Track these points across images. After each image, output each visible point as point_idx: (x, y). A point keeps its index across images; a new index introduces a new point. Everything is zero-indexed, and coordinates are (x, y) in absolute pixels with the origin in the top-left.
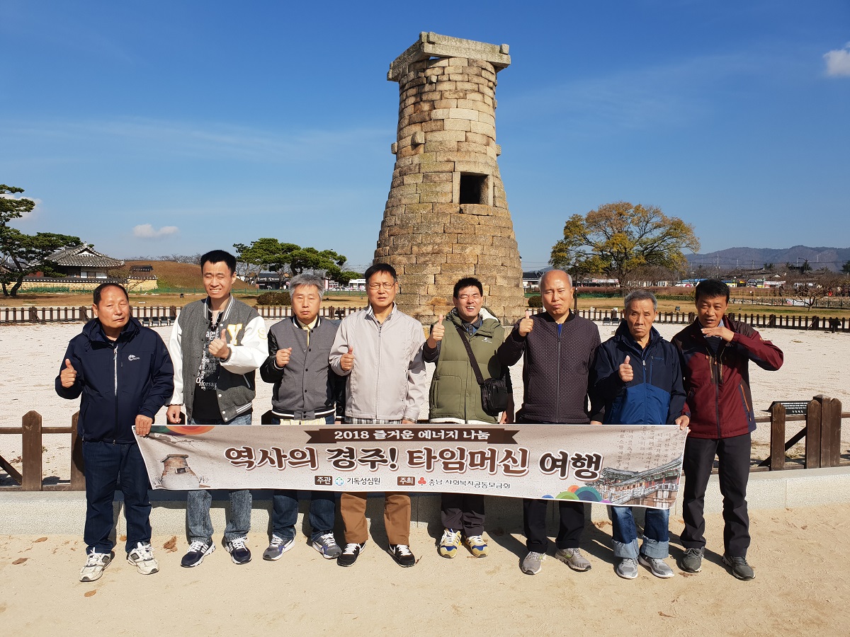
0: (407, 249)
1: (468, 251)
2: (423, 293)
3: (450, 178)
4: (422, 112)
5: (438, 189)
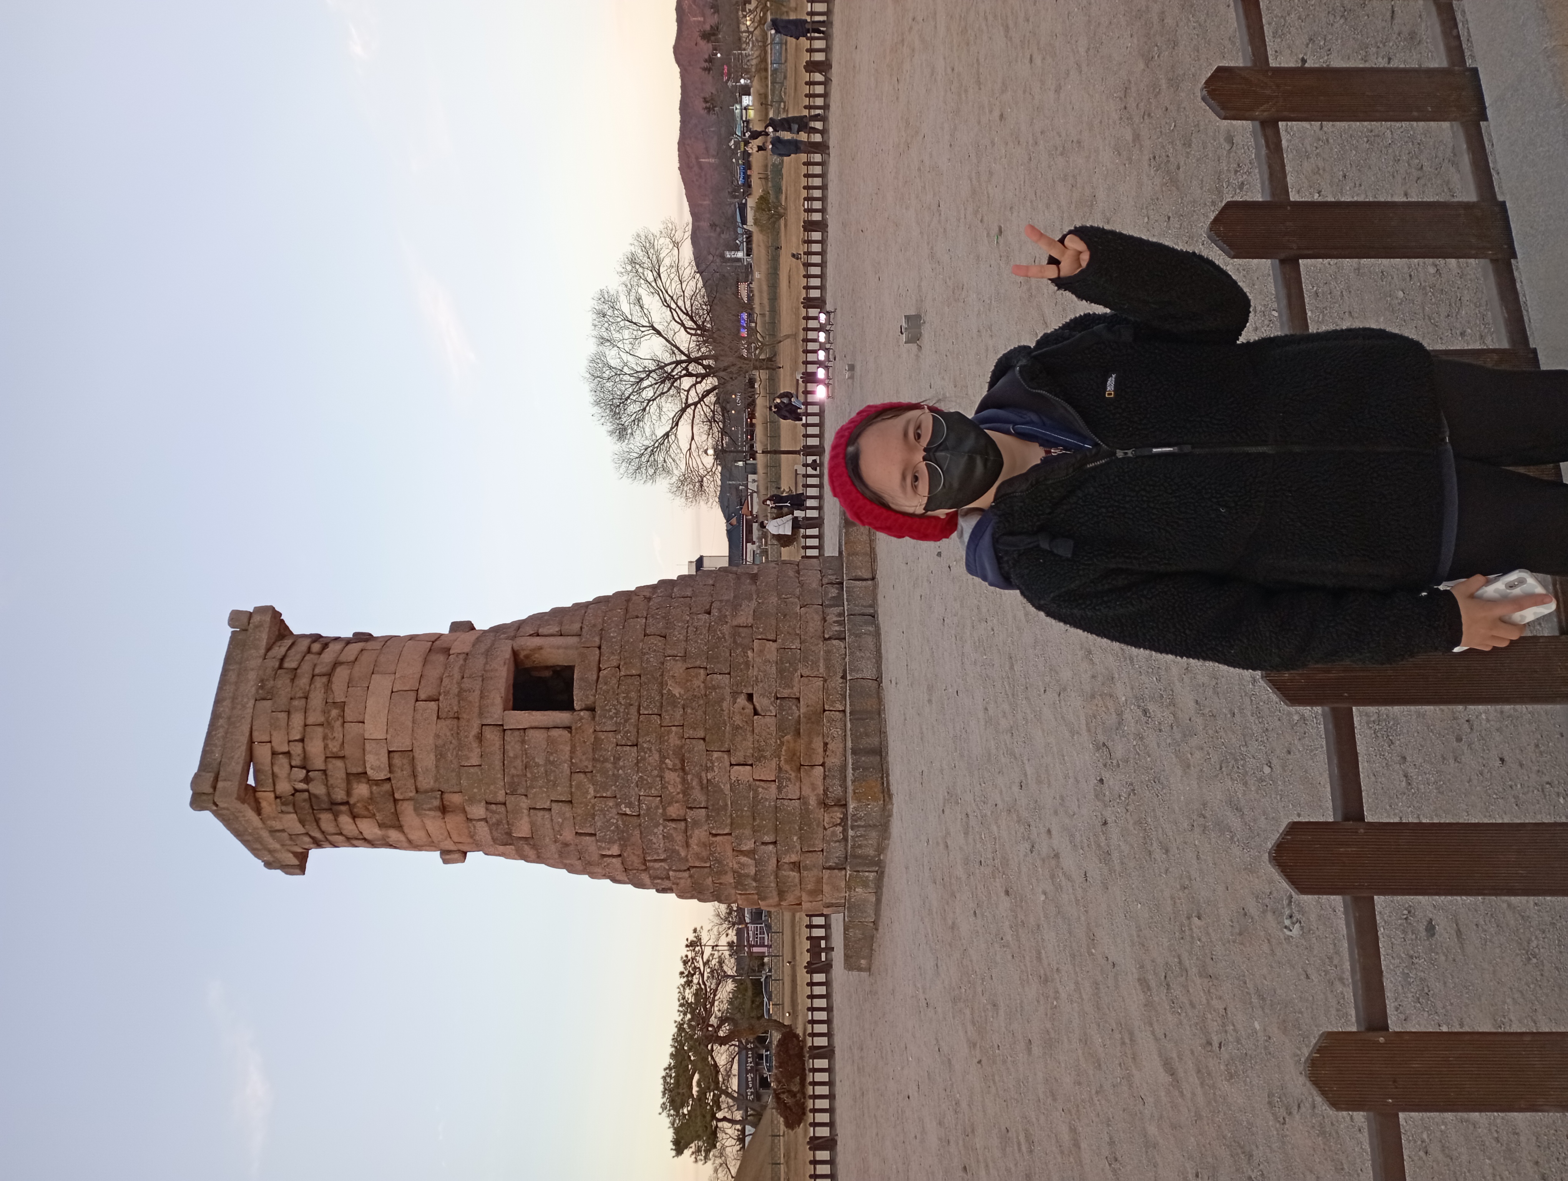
1: (677, 691)
2: (773, 792)
3: (517, 733)
4: (371, 798)
5: (540, 760)
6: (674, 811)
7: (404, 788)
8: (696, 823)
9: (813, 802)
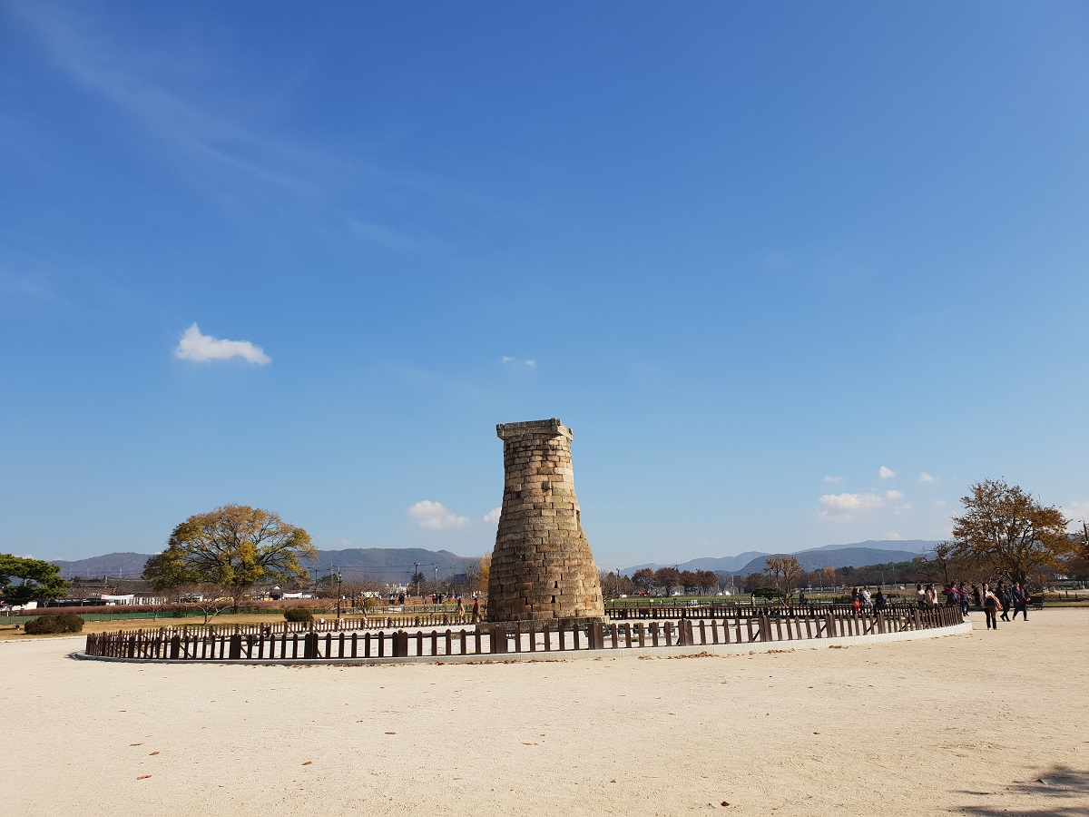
0: (561, 562)
2: (578, 594)
3: (573, 514)
4: (548, 468)
5: (568, 521)
6: (567, 562)
7: (552, 478)
8: (564, 569)
9: (577, 606)
